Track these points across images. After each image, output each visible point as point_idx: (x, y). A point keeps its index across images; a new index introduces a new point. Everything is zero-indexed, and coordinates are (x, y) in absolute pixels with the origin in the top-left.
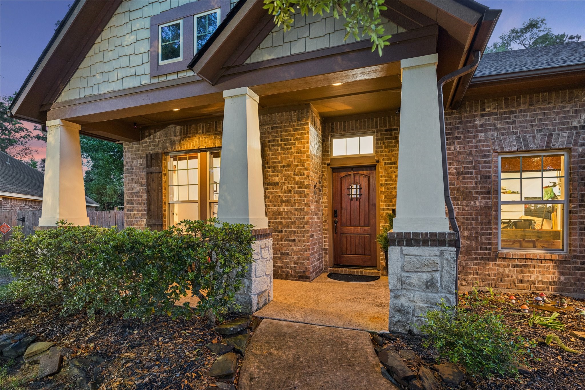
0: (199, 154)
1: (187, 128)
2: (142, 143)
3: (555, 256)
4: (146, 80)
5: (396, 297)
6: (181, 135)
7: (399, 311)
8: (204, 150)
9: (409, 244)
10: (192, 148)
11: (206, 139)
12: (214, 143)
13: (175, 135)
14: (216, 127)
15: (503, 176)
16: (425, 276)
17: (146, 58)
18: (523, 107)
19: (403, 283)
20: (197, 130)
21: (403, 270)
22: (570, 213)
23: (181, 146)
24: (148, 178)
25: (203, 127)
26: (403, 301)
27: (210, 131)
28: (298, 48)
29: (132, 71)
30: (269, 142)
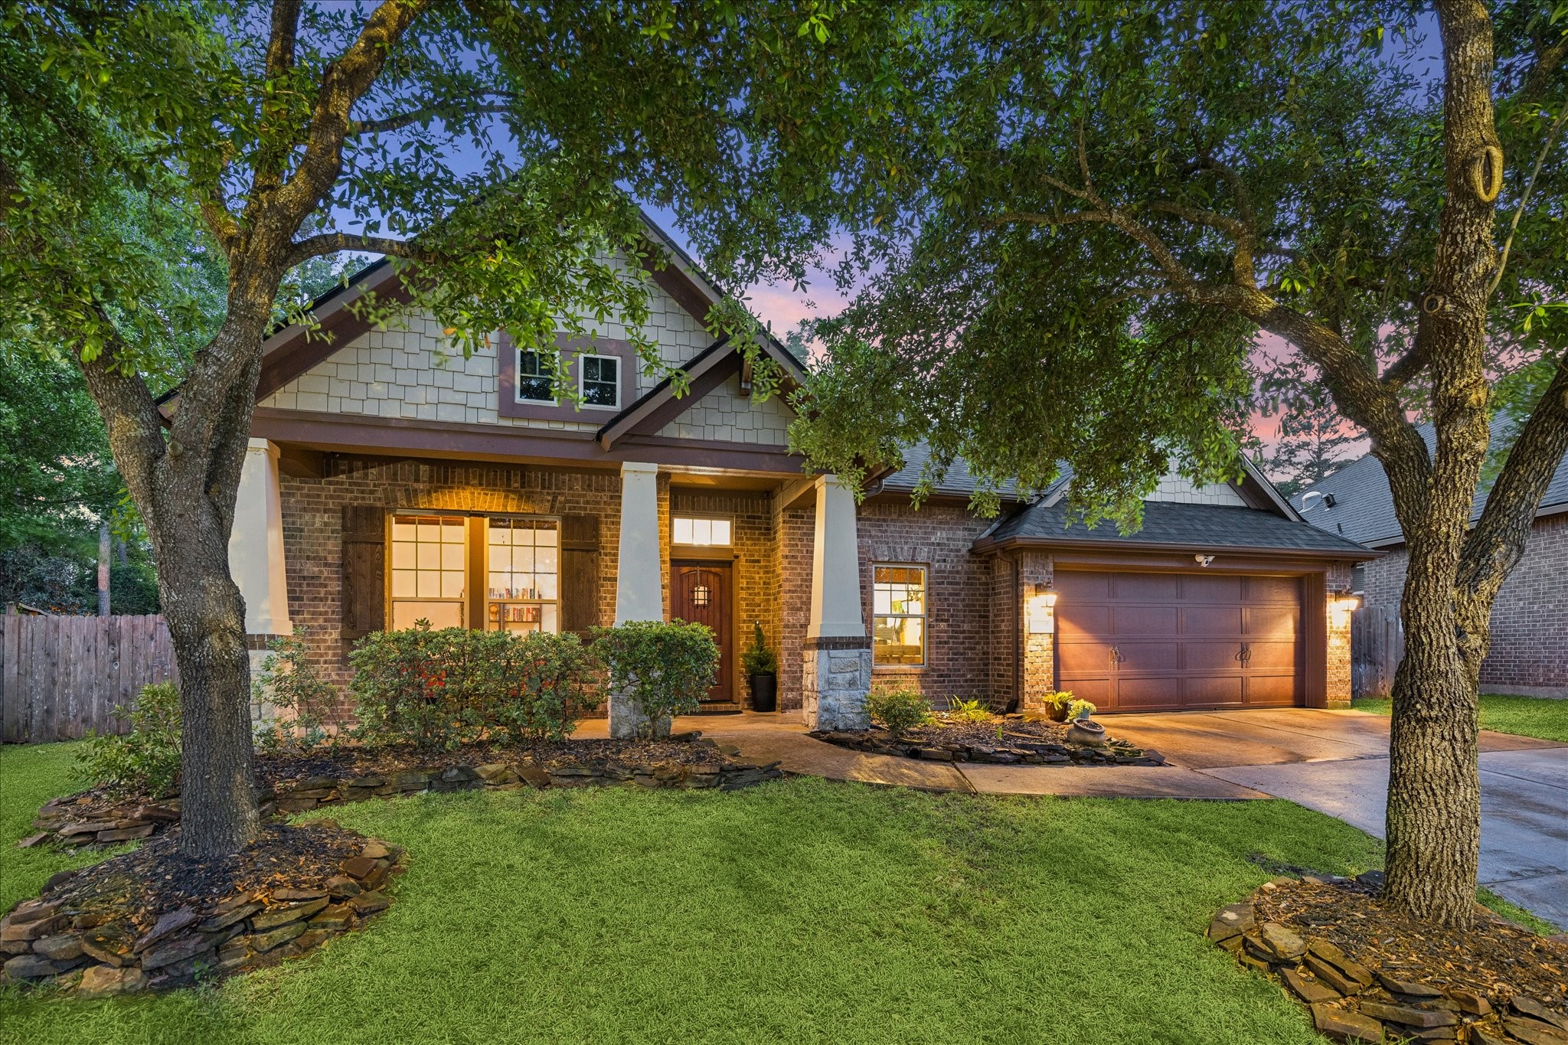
0: (467, 520)
1: (446, 472)
2: (330, 483)
3: (918, 670)
4: (489, 418)
5: (824, 697)
6: (431, 481)
7: (827, 710)
8: (481, 515)
9: (835, 648)
10: (456, 507)
11: (488, 498)
12: (505, 506)
13: (417, 480)
14: (509, 479)
15: (876, 586)
16: (848, 676)
17: (489, 385)
18: (894, 517)
19: (830, 684)
20: (467, 478)
21: (830, 672)
22: (928, 627)
23: (430, 502)
24: (344, 552)
25: (481, 476)
26: (830, 700)
27: (495, 485)
28: (723, 435)
29: (460, 398)
30: (606, 516)
